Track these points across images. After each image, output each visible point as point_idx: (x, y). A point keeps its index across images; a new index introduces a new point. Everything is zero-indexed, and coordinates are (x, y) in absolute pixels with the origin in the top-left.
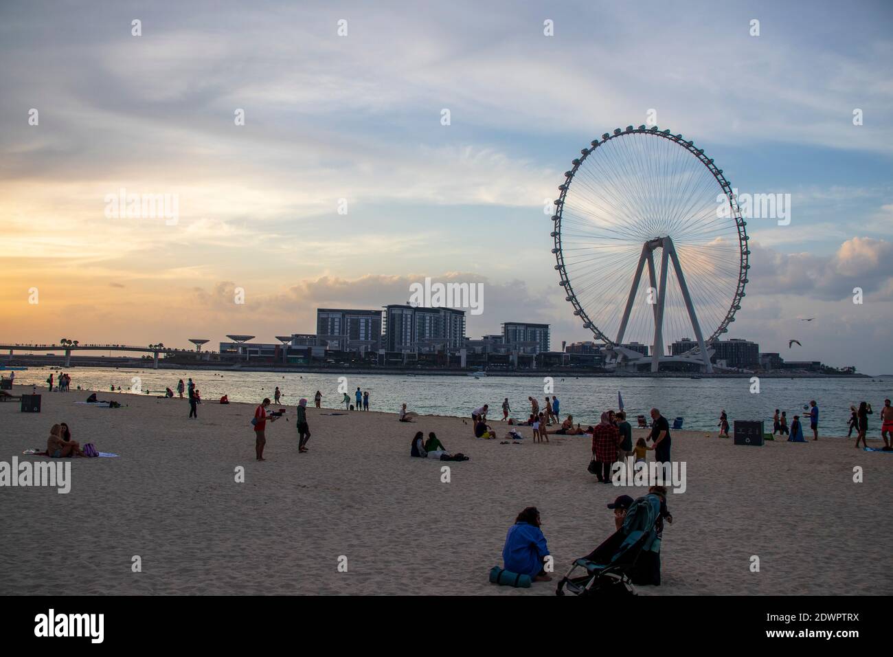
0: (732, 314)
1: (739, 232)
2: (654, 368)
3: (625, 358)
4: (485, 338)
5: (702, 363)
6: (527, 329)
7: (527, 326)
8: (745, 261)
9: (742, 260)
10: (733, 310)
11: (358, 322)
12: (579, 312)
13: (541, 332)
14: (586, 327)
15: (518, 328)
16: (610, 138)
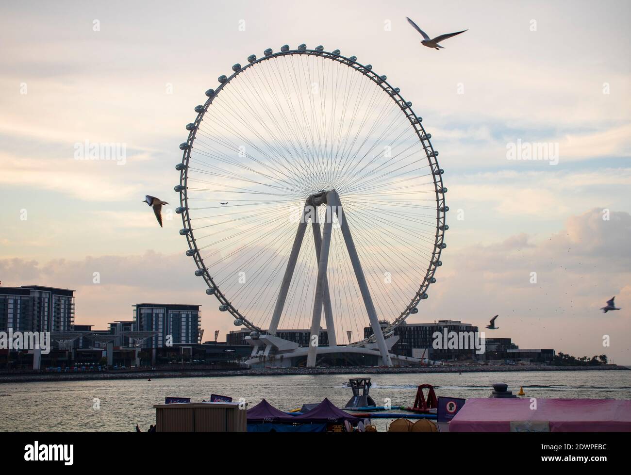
0: (424, 288)
1: (435, 183)
2: (311, 362)
3: (274, 350)
4: (113, 325)
5: (378, 353)
6: (167, 312)
7: (168, 307)
8: (442, 220)
9: (438, 218)
10: (426, 283)
12: (214, 290)
13: (187, 315)
14: (222, 309)
15: (155, 311)
16: (260, 61)
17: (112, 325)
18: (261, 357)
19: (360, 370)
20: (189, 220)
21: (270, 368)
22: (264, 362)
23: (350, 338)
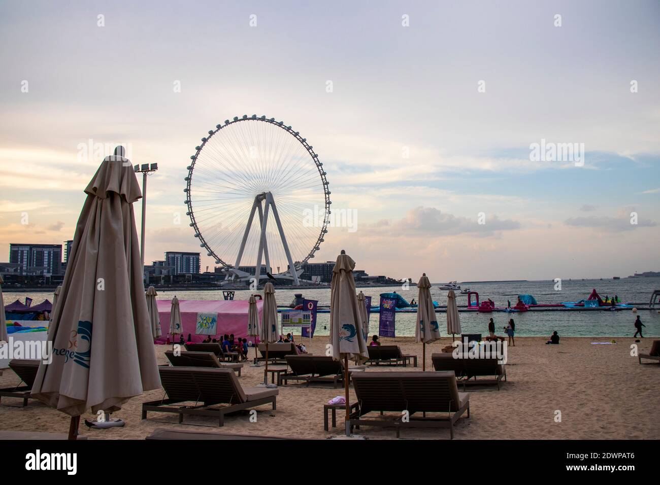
0: (318, 244)
1: (325, 189)
3: (237, 277)
5: (292, 279)
6: (183, 256)
7: (183, 254)
8: (328, 209)
9: (326, 208)
10: (319, 242)
11: (42, 253)
12: (204, 245)
13: (193, 258)
14: (209, 255)
15: (176, 256)
16: (231, 123)
17: (154, 263)
18: (229, 280)
19: (281, 287)
20: (191, 207)
21: (233, 286)
22: (231, 283)
23: (279, 271)
